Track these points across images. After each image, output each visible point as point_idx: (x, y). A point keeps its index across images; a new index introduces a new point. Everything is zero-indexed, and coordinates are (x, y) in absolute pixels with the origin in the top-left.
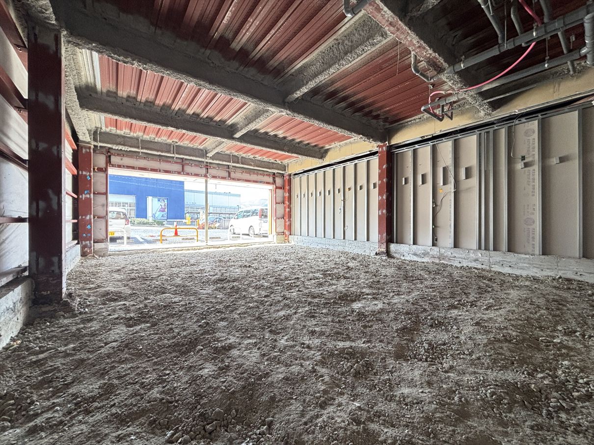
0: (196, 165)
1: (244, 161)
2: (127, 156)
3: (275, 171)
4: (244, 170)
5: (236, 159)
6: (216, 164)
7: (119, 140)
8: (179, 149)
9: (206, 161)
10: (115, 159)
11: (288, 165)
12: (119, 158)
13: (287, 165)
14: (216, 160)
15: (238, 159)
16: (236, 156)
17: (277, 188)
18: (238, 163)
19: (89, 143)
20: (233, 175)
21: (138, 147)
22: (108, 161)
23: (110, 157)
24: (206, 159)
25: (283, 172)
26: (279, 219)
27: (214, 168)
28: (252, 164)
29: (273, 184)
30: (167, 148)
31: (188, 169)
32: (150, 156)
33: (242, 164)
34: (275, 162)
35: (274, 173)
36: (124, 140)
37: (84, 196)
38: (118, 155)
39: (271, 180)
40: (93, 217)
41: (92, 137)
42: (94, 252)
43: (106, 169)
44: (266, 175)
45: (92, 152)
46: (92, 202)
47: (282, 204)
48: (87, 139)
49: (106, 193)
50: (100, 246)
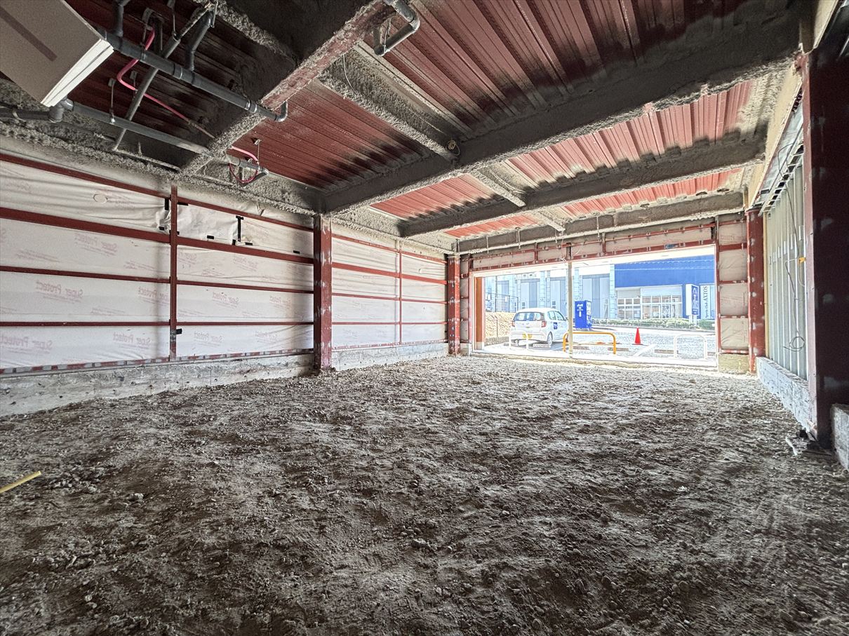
0: (551, 248)
1: (624, 218)
2: (483, 257)
3: (714, 214)
4: (632, 234)
5: (607, 221)
6: (581, 237)
7: (474, 244)
8: (526, 235)
9: (560, 238)
10: (476, 264)
11: (747, 189)
12: (479, 261)
13: (743, 191)
14: (573, 232)
15: (613, 219)
16: (606, 216)
17: (720, 249)
18: (613, 225)
19: (453, 255)
20: (610, 247)
21: (486, 247)
22: (471, 267)
23: (472, 261)
24: (558, 236)
25: (739, 210)
26: (729, 316)
27: (576, 244)
28: (644, 218)
29: (706, 242)
30: (512, 237)
31: (543, 255)
32: (503, 252)
33: (619, 225)
34: (704, 196)
35: (713, 218)
36: (478, 243)
37: (450, 302)
38: (477, 258)
39: (707, 234)
40: (458, 320)
41: (455, 249)
42: (459, 351)
43: (468, 274)
44: (688, 228)
45: (457, 263)
46: (457, 307)
47: (739, 281)
48: (451, 253)
49: (468, 298)
50: (464, 346)
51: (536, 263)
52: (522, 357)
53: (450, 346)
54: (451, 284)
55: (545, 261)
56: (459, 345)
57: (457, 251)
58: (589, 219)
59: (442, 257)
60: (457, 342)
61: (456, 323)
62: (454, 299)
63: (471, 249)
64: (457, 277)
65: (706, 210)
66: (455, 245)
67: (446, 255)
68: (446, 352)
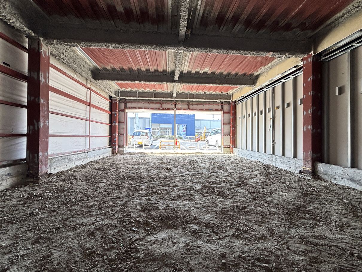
0: (168, 103)
1: (198, 96)
2: (133, 102)
3: (223, 101)
4: (199, 103)
5: (192, 96)
6: (180, 101)
7: (129, 94)
8: (158, 95)
9: (173, 99)
10: (128, 105)
11: (233, 95)
12: (130, 103)
13: (231, 95)
14: (179, 98)
15: (194, 96)
16: (192, 94)
17: (224, 113)
18: (194, 98)
19: (116, 98)
20: (191, 107)
21: (137, 97)
22: (125, 106)
23: (126, 103)
24: (173, 98)
25: (229, 101)
26: (226, 135)
27: (179, 104)
28: (204, 98)
29: (221, 110)
30: (151, 95)
31: (164, 106)
32: (144, 101)
33: (197, 98)
34: (222, 94)
35: (222, 102)
36: (131, 94)
37: (113, 124)
38: (129, 102)
39: (220, 107)
40: (118, 134)
41: (117, 95)
42: (118, 152)
43: (124, 110)
44: (216, 104)
45: (118, 102)
46: (117, 127)
47: (228, 124)
48: (115, 96)
49: (124, 122)
50: (121, 149)
51: (161, 109)
52: (154, 153)
53: (113, 149)
54: (114, 114)
55: (165, 109)
56: (118, 149)
57: (118, 96)
58: (185, 94)
59: (108, 97)
60: (117, 147)
61: (117, 136)
62: (116, 123)
63: (127, 96)
64: (117, 111)
65: (222, 99)
66: (117, 92)
67: (111, 97)
68: (110, 154)
